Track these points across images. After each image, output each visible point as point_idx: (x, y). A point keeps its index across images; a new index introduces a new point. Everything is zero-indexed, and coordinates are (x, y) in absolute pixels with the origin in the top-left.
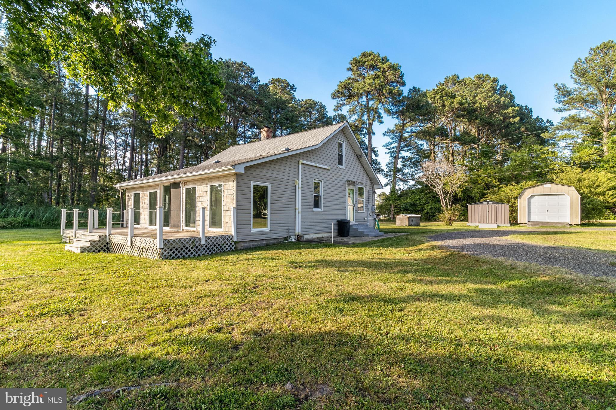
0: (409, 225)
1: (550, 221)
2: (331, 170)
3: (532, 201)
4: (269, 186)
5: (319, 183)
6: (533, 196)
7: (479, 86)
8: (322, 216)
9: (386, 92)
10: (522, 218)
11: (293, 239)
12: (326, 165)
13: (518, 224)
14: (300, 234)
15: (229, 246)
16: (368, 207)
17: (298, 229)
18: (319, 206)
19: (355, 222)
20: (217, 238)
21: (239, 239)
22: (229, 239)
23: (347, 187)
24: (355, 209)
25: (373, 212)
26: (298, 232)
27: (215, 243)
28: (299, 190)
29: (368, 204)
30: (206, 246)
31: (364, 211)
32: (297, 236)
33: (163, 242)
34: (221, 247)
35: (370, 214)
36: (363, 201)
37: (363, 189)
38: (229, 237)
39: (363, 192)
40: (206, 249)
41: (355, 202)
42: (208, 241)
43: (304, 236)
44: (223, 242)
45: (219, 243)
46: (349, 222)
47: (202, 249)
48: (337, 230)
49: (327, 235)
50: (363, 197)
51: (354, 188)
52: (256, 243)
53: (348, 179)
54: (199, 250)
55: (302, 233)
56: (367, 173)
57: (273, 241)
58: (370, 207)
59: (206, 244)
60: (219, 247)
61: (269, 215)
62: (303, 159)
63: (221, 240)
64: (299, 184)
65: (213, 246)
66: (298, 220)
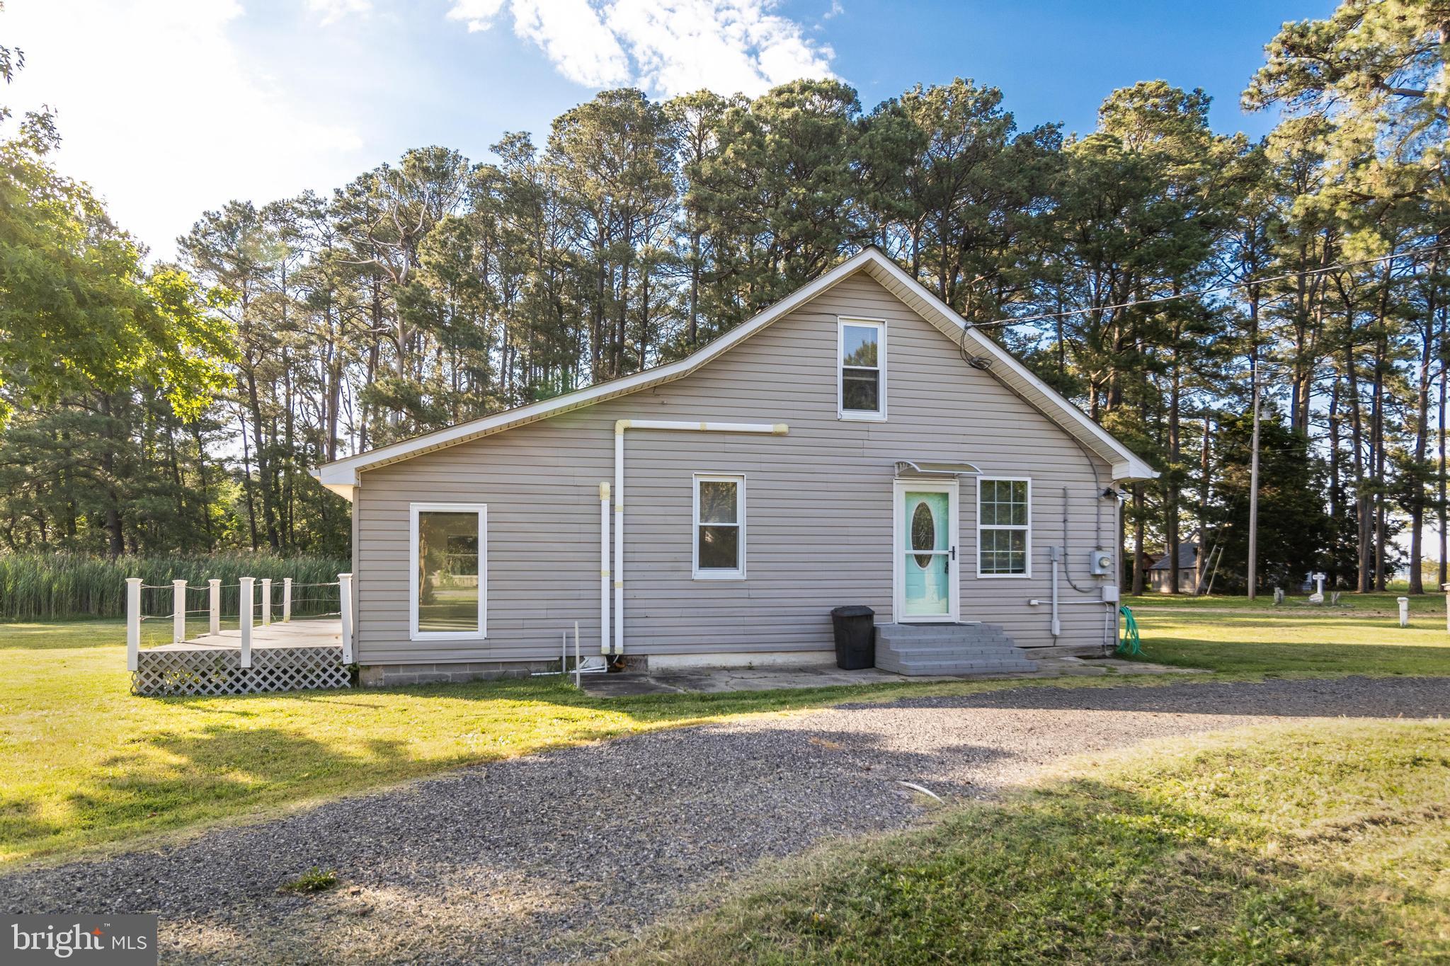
2: (795, 432)
4: (482, 511)
5: (735, 484)
8: (745, 593)
11: (593, 665)
12: (773, 419)
14: (619, 650)
15: (331, 676)
16: (1056, 558)
17: (612, 637)
18: (732, 562)
19: (954, 617)
20: (291, 654)
21: (366, 659)
22: (331, 658)
23: (900, 488)
24: (954, 566)
25: (1096, 577)
26: (612, 646)
27: (285, 666)
28: (612, 514)
29: (1057, 545)
30: (258, 673)
31: (1029, 573)
32: (610, 658)
33: (140, 656)
34: (305, 677)
35: (1079, 584)
36: (1020, 535)
37: (1023, 485)
38: (330, 652)
39: (1022, 497)
40: (258, 679)
41: (954, 541)
42: (264, 660)
43: (643, 658)
44: (311, 665)
45: (297, 666)
46: (868, 615)
47: (245, 679)
48: (832, 645)
49: (780, 659)
50: (1021, 519)
51: (953, 488)
52: (435, 672)
53: (912, 457)
54: (238, 680)
55: (632, 651)
56: (1051, 421)
57: (501, 670)
58: (1076, 554)
59: (258, 667)
60: (298, 677)
61: (482, 597)
62: (638, 415)
63: (304, 659)
64: (613, 496)
65: (278, 672)
66: (612, 609)
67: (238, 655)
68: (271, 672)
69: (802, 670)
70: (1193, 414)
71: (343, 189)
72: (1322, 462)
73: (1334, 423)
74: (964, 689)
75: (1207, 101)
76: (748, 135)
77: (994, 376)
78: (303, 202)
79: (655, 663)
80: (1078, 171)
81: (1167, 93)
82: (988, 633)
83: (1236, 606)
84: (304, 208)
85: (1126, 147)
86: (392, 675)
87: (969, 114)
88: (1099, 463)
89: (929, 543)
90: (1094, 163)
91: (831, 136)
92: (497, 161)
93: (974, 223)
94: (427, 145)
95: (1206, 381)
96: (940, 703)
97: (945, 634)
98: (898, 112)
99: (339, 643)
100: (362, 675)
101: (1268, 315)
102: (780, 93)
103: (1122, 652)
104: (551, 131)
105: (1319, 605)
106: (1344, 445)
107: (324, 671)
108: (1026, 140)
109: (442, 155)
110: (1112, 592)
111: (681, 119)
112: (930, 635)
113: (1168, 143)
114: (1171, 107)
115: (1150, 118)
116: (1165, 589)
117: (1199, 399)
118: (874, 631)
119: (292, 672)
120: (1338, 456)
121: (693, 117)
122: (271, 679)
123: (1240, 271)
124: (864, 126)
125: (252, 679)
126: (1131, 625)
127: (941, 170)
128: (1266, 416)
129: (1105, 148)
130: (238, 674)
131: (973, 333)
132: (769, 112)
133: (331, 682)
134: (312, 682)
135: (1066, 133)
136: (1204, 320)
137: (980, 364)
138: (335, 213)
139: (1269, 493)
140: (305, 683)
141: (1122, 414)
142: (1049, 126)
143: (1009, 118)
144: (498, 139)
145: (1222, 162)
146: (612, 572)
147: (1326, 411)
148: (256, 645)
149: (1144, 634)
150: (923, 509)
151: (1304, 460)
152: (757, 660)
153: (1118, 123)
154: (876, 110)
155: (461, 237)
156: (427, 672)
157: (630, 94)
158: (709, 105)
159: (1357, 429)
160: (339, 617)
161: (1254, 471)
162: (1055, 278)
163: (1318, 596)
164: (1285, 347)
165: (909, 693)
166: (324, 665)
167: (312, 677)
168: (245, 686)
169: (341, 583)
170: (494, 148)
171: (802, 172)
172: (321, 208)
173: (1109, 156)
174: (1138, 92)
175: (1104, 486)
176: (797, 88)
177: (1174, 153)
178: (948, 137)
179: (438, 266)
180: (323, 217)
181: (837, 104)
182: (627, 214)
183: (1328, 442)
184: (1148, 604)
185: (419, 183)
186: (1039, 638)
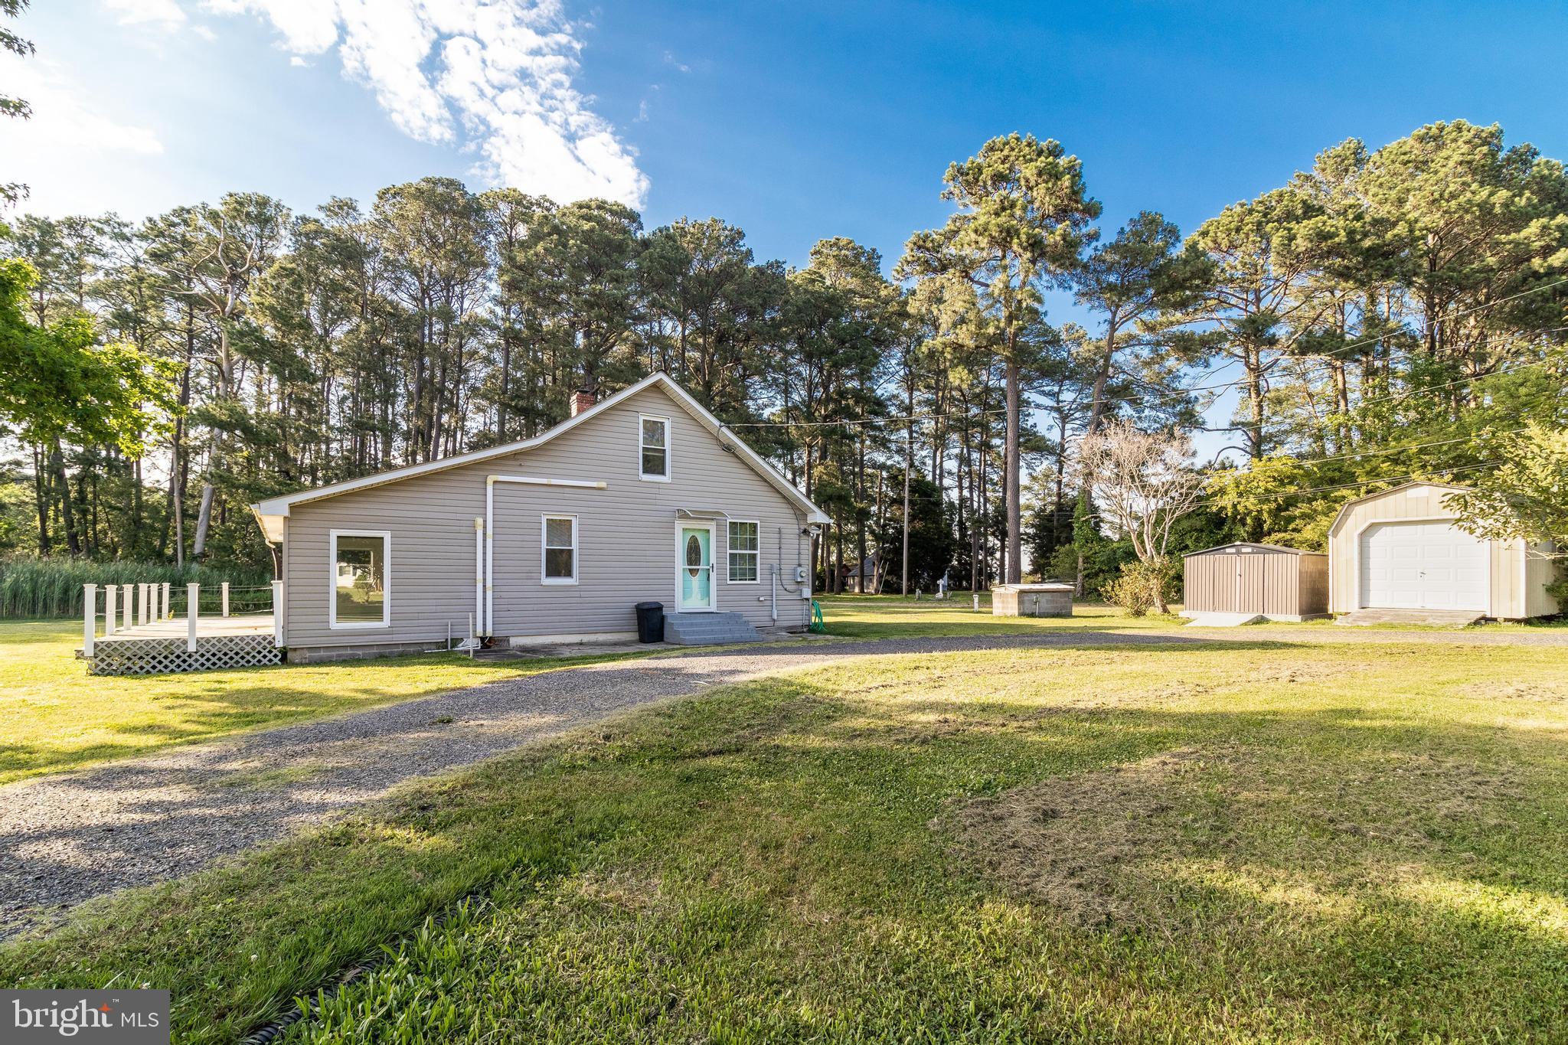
0: (1022, 614)
1: (1429, 606)
2: (611, 487)
3: (1376, 541)
4: (387, 537)
5: (570, 521)
6: (1373, 527)
7: (1422, 165)
8: (577, 594)
9: (1020, 245)
10: (1342, 597)
11: (471, 644)
12: (596, 479)
13: (1330, 617)
14: (489, 633)
15: (265, 657)
16: (775, 571)
17: (484, 625)
18: (569, 573)
19: (713, 608)
20: (231, 640)
21: (293, 643)
22: (265, 643)
23: (679, 525)
24: (713, 576)
25: (798, 583)
26: (485, 631)
27: (225, 650)
28: (485, 540)
29: (776, 563)
30: (202, 655)
31: (758, 581)
32: (482, 639)
33: (96, 645)
34: (243, 658)
35: (789, 588)
36: (754, 557)
37: (755, 525)
38: (264, 639)
39: (755, 532)
40: (202, 660)
41: (713, 560)
42: (208, 646)
43: (506, 639)
44: (248, 649)
45: (237, 649)
46: (660, 608)
47: (191, 661)
48: (636, 627)
49: (601, 637)
50: (754, 547)
51: (712, 526)
52: (349, 652)
53: (686, 507)
54: (184, 661)
55: (499, 634)
56: (771, 486)
57: (401, 649)
58: (787, 569)
59: (202, 651)
60: (237, 658)
61: (386, 596)
62: (504, 473)
63: (242, 644)
64: (485, 527)
65: (220, 655)
66: (484, 605)
67: (185, 642)
68: (214, 655)
69: (615, 644)
70: (875, 466)
71: (157, 218)
72: (952, 504)
73: (960, 478)
74: (719, 649)
75: (879, 257)
76: (555, 237)
77: (737, 457)
78: (107, 222)
79: (514, 641)
80: (796, 294)
81: (854, 249)
82: (734, 618)
83: (892, 600)
84: (107, 229)
85: (828, 283)
86: (315, 654)
87: (720, 244)
88: (800, 513)
89: (697, 561)
90: (806, 291)
91: (620, 248)
92: (321, 216)
93: (725, 325)
94: (248, 191)
95: (883, 444)
96: (707, 654)
97: (708, 619)
98: (669, 237)
99: (272, 631)
100: (289, 655)
101: (919, 403)
102: (580, 207)
103: (813, 629)
104: (376, 200)
105: (940, 600)
106: (966, 493)
107: (259, 652)
108: (760, 270)
109: (263, 203)
110: (807, 592)
111: (495, 207)
112: (699, 620)
113: (853, 283)
114: (857, 256)
115: (843, 263)
116: (857, 590)
117: (880, 458)
118: (663, 618)
119: (231, 654)
120: (962, 500)
121: (505, 208)
122: (214, 659)
123: (902, 373)
124: (646, 244)
125: (197, 660)
126: (819, 615)
127: (701, 281)
128: (913, 475)
129: (814, 281)
130: (185, 657)
131: (725, 430)
132: (572, 221)
133: (265, 661)
134: (248, 662)
135: (787, 267)
136: (878, 406)
137: (729, 449)
138: (143, 237)
139: (919, 525)
140: (243, 662)
141: (826, 468)
142: (777, 262)
143: (749, 252)
144: (326, 201)
145: (886, 303)
146: (484, 580)
147: (955, 470)
148: (200, 634)
149: (826, 619)
150: (694, 540)
151: (939, 503)
152: (586, 638)
153: (822, 264)
154: (654, 233)
155: (294, 283)
156: (343, 652)
157: (451, 184)
158: (519, 203)
159: (971, 483)
160: (272, 613)
161: (907, 509)
162: (782, 368)
163: (940, 595)
164: (929, 426)
165: (688, 651)
166: (259, 648)
167: (248, 658)
168: (190, 666)
169: (274, 588)
170: (321, 208)
171: (596, 269)
172: (126, 230)
173: (817, 288)
174: (835, 244)
175: (803, 527)
176: (594, 206)
177: (858, 289)
178: (707, 258)
179: (271, 308)
180: (129, 240)
181: (626, 222)
182: (448, 281)
183: (956, 491)
184: (842, 600)
185: (240, 224)
186: (765, 621)
